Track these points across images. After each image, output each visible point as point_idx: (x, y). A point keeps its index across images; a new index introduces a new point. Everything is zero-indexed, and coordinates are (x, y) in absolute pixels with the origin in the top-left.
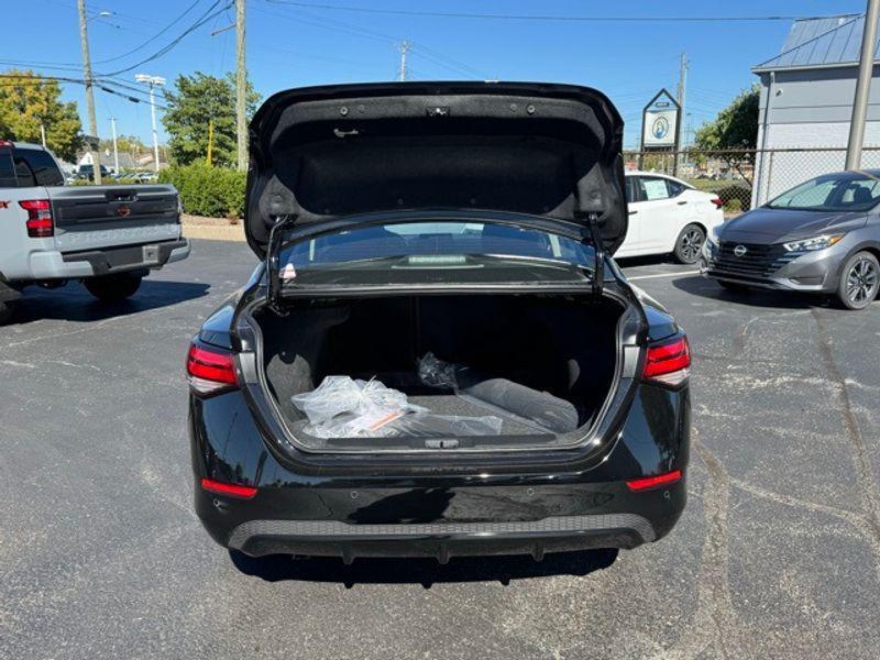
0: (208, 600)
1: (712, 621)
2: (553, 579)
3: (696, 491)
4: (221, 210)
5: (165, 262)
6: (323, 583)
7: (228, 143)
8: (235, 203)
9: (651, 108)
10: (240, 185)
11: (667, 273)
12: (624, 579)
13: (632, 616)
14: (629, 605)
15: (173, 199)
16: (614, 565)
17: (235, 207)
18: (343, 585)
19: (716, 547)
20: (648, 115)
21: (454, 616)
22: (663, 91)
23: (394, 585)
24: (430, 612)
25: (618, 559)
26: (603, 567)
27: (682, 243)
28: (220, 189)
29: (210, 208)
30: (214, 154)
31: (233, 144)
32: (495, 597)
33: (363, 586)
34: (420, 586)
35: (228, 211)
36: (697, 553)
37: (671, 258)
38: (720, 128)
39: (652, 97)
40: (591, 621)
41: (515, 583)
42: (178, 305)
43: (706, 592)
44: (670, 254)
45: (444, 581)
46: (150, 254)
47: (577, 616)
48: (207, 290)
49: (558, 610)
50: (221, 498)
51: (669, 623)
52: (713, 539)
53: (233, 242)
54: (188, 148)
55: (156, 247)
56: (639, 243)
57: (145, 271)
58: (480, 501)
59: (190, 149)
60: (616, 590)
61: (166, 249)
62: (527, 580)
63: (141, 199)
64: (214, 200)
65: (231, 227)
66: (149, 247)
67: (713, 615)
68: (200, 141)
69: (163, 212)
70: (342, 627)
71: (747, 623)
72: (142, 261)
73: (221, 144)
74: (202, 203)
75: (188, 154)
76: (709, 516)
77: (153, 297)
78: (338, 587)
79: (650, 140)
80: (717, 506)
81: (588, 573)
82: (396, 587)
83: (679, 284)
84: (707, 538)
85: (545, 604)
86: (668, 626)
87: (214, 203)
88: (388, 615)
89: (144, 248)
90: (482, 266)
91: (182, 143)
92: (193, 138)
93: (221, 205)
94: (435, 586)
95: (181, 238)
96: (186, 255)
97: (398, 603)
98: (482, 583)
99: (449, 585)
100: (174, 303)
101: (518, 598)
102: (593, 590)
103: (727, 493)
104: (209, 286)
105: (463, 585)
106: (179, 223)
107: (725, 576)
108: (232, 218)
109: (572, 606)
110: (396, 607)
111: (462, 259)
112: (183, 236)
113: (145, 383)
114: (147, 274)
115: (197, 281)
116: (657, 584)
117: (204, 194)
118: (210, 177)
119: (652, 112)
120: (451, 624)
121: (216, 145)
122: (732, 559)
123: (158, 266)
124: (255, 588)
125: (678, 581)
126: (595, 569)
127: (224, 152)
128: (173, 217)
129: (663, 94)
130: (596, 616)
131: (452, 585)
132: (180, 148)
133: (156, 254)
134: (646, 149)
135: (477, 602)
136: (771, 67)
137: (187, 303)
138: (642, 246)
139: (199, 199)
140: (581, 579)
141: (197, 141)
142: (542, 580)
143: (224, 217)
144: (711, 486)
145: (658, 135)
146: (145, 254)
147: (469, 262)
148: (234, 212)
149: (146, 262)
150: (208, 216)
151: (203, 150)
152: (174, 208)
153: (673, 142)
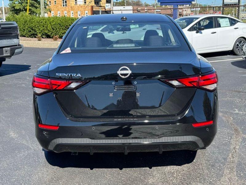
0: (39, 174)
1: (228, 180)
2: (169, 167)
3: (228, 139)
4: (34, 34)
5: (13, 55)
6: (82, 168)
7: (35, 5)
8: (40, 31)
10: (42, 23)
11: (229, 59)
12: (196, 167)
13: (197, 179)
14: (197, 175)
15: (15, 28)
16: (192, 162)
17: (40, 33)
18: (89, 169)
19: (233, 157)
21: (131, 178)
23: (108, 169)
24: (122, 177)
25: (194, 161)
26: (188, 163)
27: (236, 46)
28: (33, 25)
29: (29, 33)
30: (30, 10)
31: (37, 5)
32: (146, 172)
33: (97, 169)
34: (118, 169)
35: (37, 35)
36: (225, 159)
37: (231, 53)
40: (182, 180)
41: (154, 168)
42: (18, 74)
43: (227, 171)
44: (231, 51)
45: (127, 168)
46: (6, 51)
47: (177, 178)
48: (29, 68)
49: (169, 176)
50: (46, 130)
51: (211, 181)
52: (232, 155)
53: (39, 48)
54: (17, 7)
55: (9, 48)
56: (217, 46)
57: (4, 59)
58: (141, 134)
59: (18, 8)
60: (192, 170)
61: (14, 49)
62: (159, 167)
63: (3, 28)
64: (30, 30)
65: (38, 42)
66: (6, 48)
67: (228, 179)
68: (23, 4)
69: (12, 34)
70: (89, 182)
71: (241, 181)
72: (3, 54)
73: (32, 5)
74: (25, 31)
75: (17, 10)
76: (232, 147)
77: (7, 71)
78: (88, 170)
79: (227, 1)
80: (236, 144)
81: (182, 165)
82: (109, 169)
83: (234, 63)
84: (230, 154)
85: (165, 174)
86: (211, 182)
87: (30, 31)
88: (106, 178)
89: (4, 49)
90: (141, 47)
91: (14, 5)
92: (19, 3)
93: (33, 32)
94: (124, 169)
95: (19, 45)
96: (21, 52)
97: (110, 174)
98: (142, 168)
99: (129, 169)
100: (16, 73)
101: (155, 173)
102: (183, 170)
103: (241, 140)
104: (30, 66)
105: (135, 169)
106: (18, 38)
107: (235, 166)
108: (38, 38)
109: (175, 175)
110: (109, 175)
111: (133, 45)
112: (20, 44)
113: (8, 103)
114: (4, 60)
115: (25, 64)
116: (208, 169)
117: (26, 27)
118: (28, 20)
120: (129, 180)
121: (30, 6)
122: (239, 161)
123: (9, 57)
124: (56, 170)
125: (217, 168)
126: (185, 164)
127: (33, 9)
128: (16, 35)
130: (184, 178)
131: (130, 169)
132: (14, 7)
133: (9, 51)
134: (225, 5)
135: (140, 174)
137: (22, 73)
138: (218, 47)
139: (24, 30)
140: (179, 167)
141: (22, 4)
142: (164, 167)
143: (35, 37)
144: (235, 137)
146: (4, 51)
147: (136, 46)
148: (39, 35)
149: (5, 55)
150: (28, 37)
151: (24, 8)
152: (16, 32)
153: (237, 2)
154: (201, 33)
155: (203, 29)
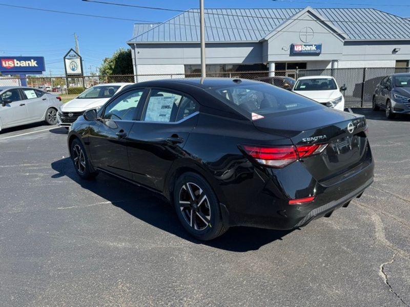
9: (67, 57)
20: (66, 60)
22: (72, 49)
38: (111, 66)
39: (67, 52)
79: (70, 71)
119: (68, 59)
129: (72, 51)
134: (68, 76)
136: (134, 41)
145: (73, 70)
153: (81, 72)
154: (9, 106)
155: (11, 102)
